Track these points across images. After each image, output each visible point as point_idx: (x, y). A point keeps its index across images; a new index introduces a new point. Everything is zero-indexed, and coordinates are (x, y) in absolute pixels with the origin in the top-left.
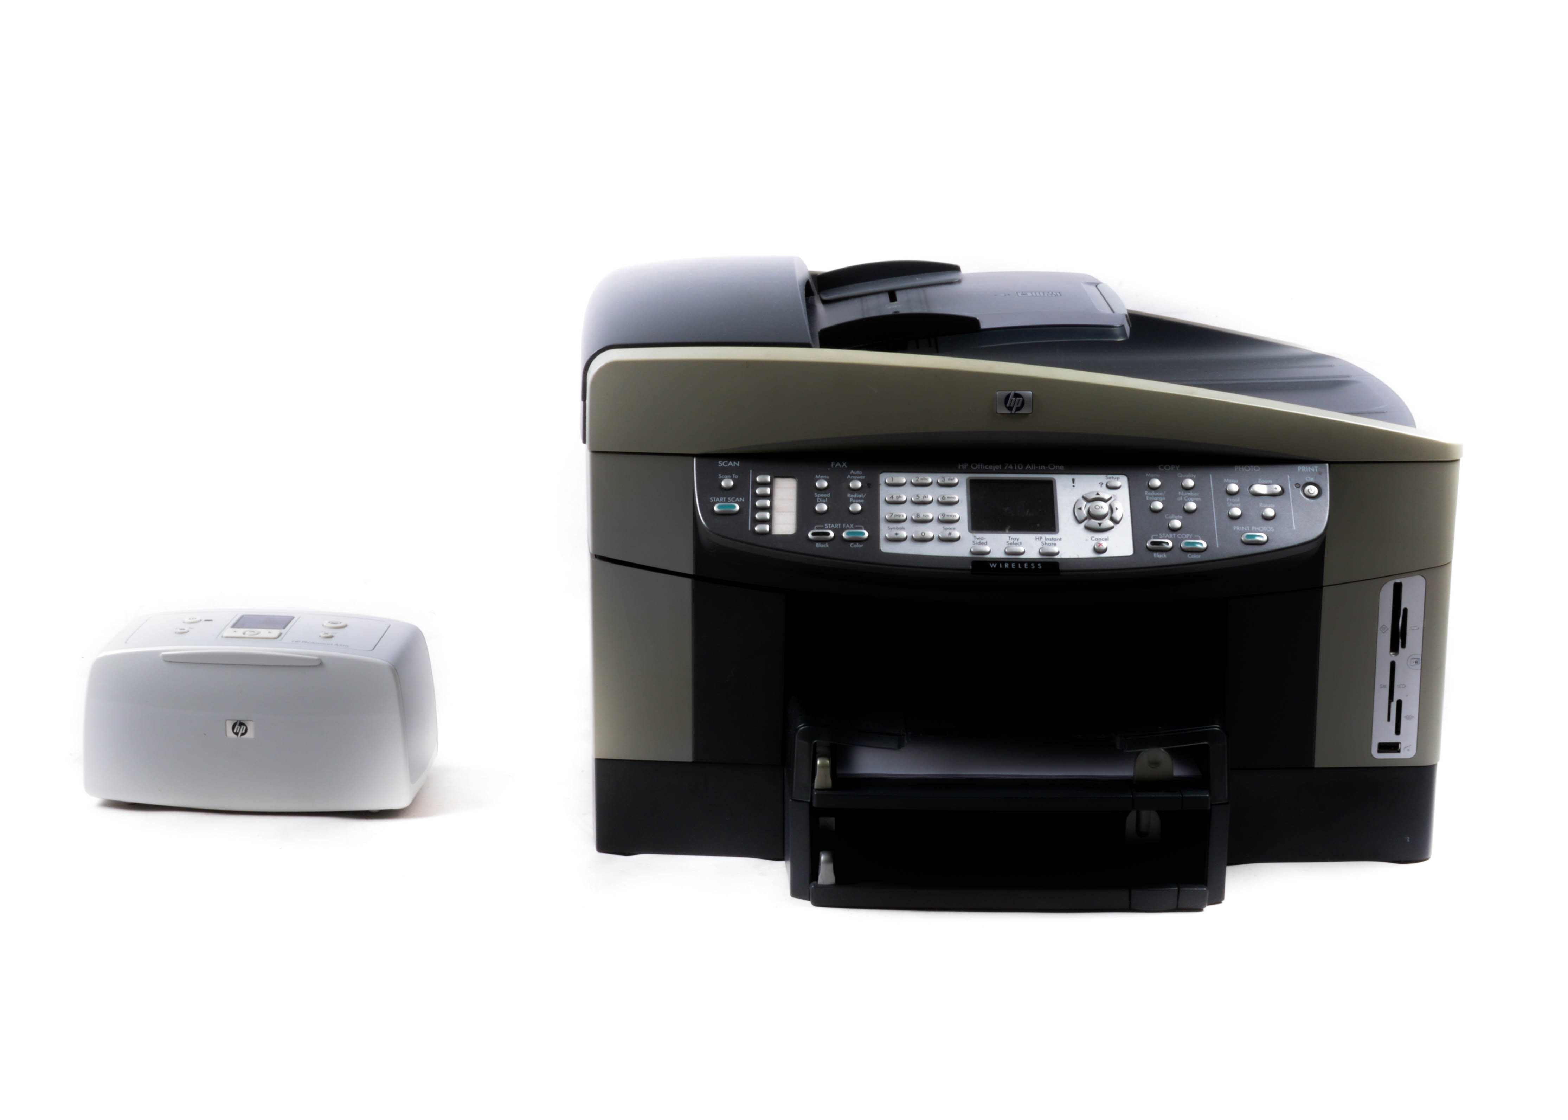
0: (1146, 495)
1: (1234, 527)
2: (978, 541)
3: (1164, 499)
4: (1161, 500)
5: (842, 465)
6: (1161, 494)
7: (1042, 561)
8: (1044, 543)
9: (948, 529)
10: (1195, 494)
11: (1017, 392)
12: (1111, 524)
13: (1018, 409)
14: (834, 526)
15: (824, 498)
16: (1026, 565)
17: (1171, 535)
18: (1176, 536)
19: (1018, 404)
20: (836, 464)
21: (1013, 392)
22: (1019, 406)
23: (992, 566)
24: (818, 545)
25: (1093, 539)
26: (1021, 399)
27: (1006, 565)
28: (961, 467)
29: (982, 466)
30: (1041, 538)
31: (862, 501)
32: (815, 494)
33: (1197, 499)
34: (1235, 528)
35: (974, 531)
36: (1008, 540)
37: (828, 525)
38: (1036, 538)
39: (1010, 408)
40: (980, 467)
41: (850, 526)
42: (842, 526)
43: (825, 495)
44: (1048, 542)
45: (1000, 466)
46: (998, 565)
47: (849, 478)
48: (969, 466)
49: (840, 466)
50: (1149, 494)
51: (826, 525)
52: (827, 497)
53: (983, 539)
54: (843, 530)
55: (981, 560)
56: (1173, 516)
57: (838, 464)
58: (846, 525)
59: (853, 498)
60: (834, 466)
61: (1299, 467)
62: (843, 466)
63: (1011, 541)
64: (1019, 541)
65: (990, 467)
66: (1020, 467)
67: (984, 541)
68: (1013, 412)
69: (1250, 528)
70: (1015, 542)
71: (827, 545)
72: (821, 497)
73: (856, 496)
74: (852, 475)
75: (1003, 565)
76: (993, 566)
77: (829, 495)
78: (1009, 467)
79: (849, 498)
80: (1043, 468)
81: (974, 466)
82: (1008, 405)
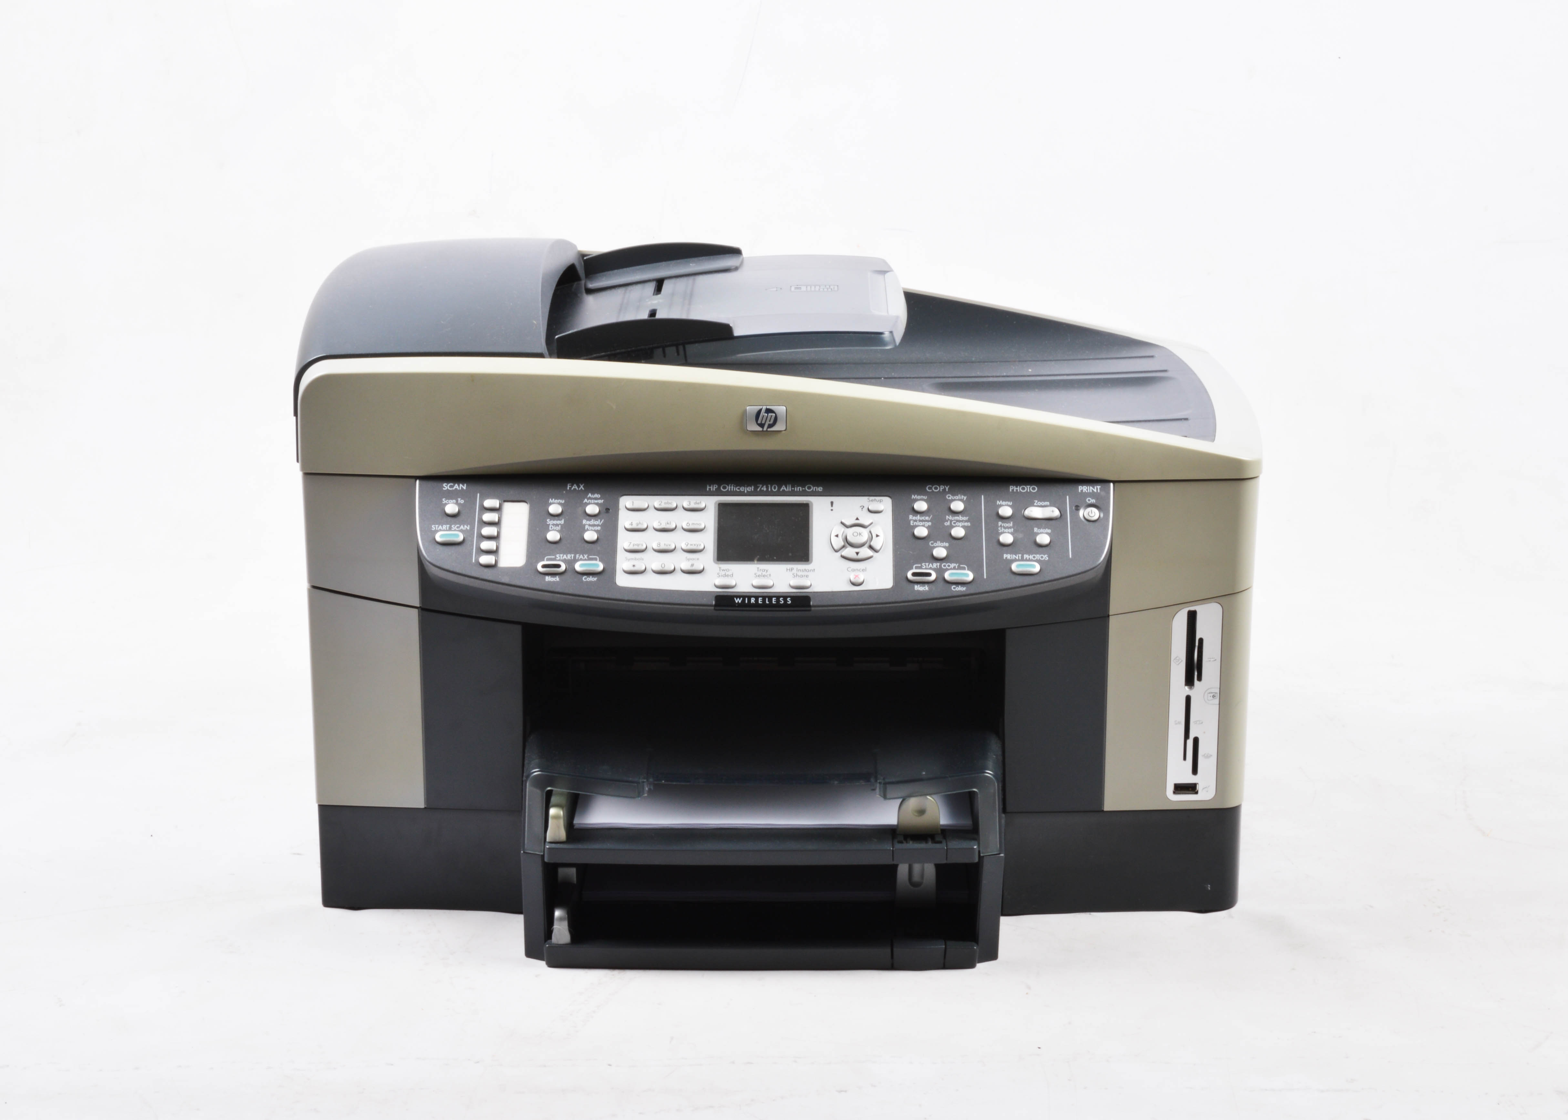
0: (911, 520)
1: (1005, 555)
2: (723, 573)
3: (930, 524)
4: (927, 525)
5: (579, 487)
6: (927, 518)
7: (792, 595)
8: (796, 575)
9: (691, 559)
10: (965, 518)
11: (768, 407)
12: (870, 553)
13: (770, 426)
14: (567, 556)
15: (557, 525)
16: (774, 600)
17: (936, 565)
18: (940, 566)
19: (770, 421)
20: (572, 486)
21: (764, 408)
22: (772, 422)
23: (737, 602)
24: (548, 578)
25: (849, 569)
26: (774, 414)
27: (753, 600)
28: (710, 489)
29: (732, 487)
30: (792, 569)
31: (599, 528)
32: (548, 520)
33: (966, 524)
34: (1005, 556)
35: (720, 562)
36: (757, 572)
37: (560, 556)
38: (787, 570)
39: (762, 425)
40: (731, 489)
41: (584, 557)
42: (575, 557)
43: (558, 522)
44: (800, 573)
45: (753, 487)
46: (744, 601)
47: (586, 502)
48: (719, 487)
49: (577, 489)
50: (914, 518)
51: (558, 556)
52: (560, 524)
53: (728, 570)
54: (575, 561)
55: (726, 594)
56: (939, 543)
57: (575, 487)
58: (580, 556)
59: (590, 525)
60: (570, 488)
61: (1080, 487)
62: (580, 489)
63: (759, 573)
64: (768, 573)
65: (742, 489)
66: (775, 488)
67: (729, 573)
68: (765, 429)
69: (1022, 557)
70: (764, 573)
71: (557, 579)
72: (553, 525)
73: (592, 522)
74: (590, 498)
75: (749, 600)
76: (738, 601)
77: (562, 522)
78: (762, 489)
79: (585, 525)
80: (799, 489)
81: (724, 488)
82: (759, 422)
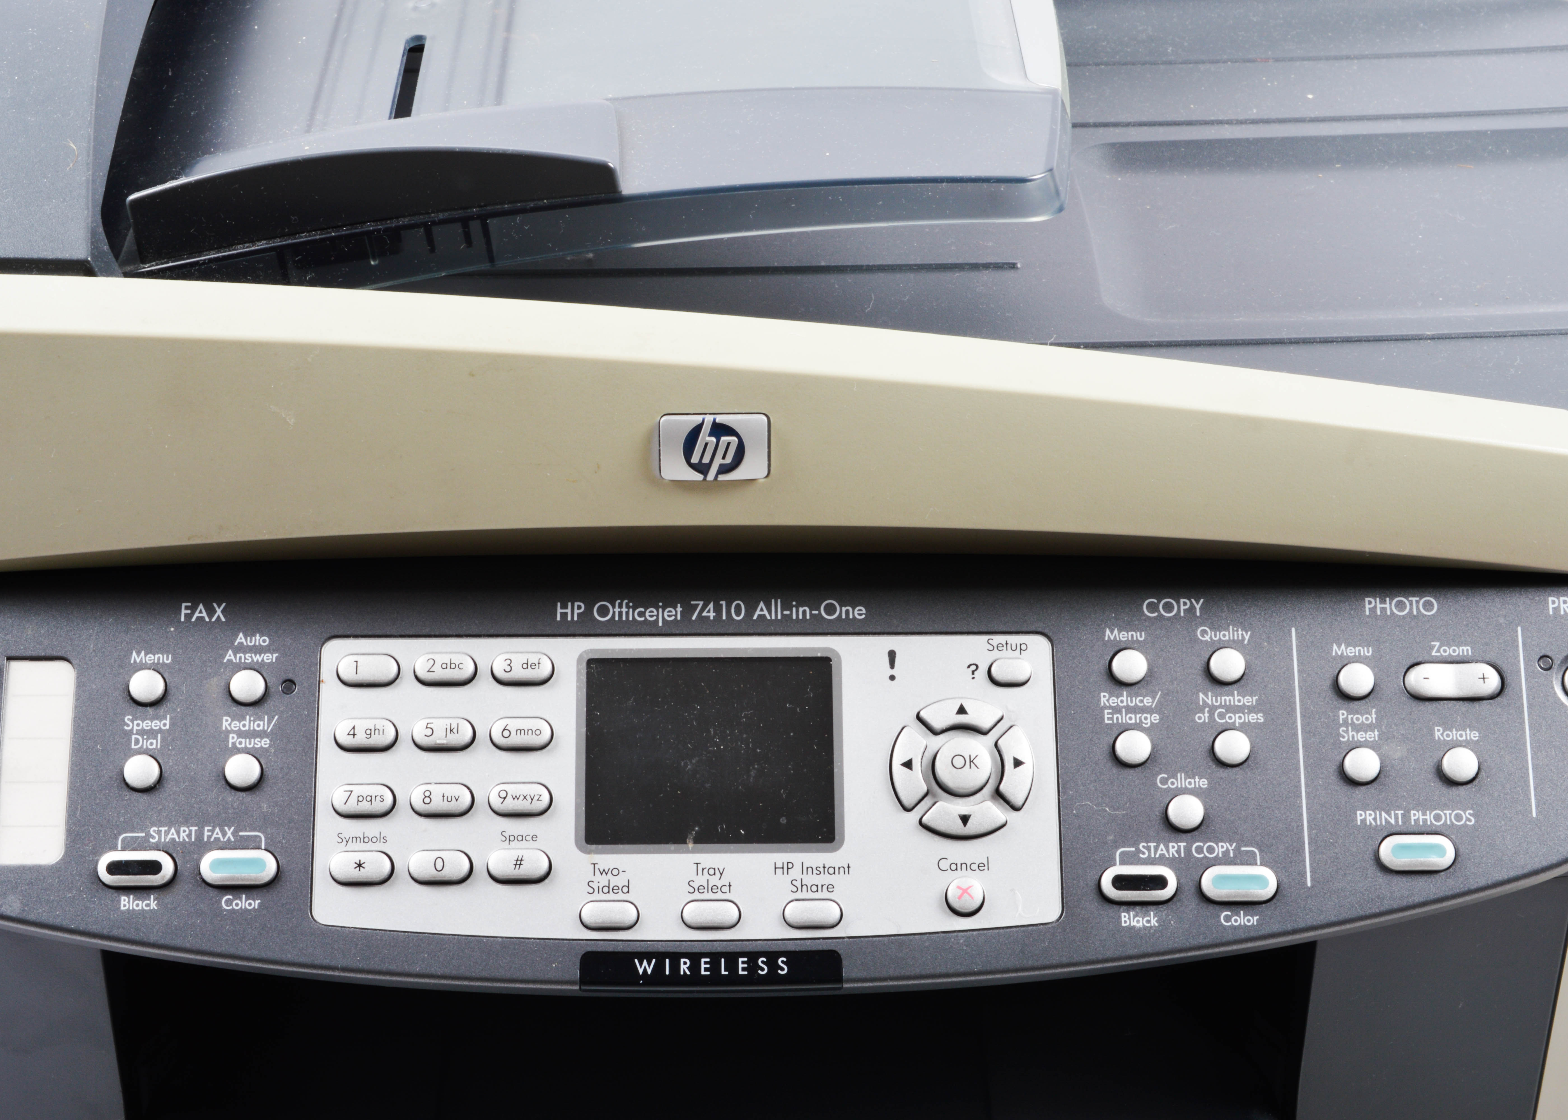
0: (1105, 707)
1: (1359, 812)
2: (603, 880)
3: (1155, 718)
4: (1147, 724)
5: (211, 612)
6: (1148, 701)
7: (791, 947)
8: (798, 884)
9: (516, 838)
10: (1249, 700)
11: (720, 419)
12: (995, 813)
13: (725, 469)
14: (178, 833)
15: (150, 734)
16: (741, 963)
17: (1175, 848)
18: (1188, 850)
19: (724, 458)
20: (193, 609)
21: (709, 419)
22: (729, 460)
23: (641, 971)
24: (127, 903)
25: (944, 865)
26: (735, 439)
27: (684, 967)
28: (564, 615)
29: (624, 610)
30: (789, 866)
31: (265, 743)
32: (127, 719)
33: (1253, 718)
34: (1360, 815)
35: (594, 847)
36: (693, 876)
37: (159, 832)
38: (776, 868)
39: (702, 468)
40: (620, 613)
41: (224, 834)
42: (200, 834)
43: (155, 725)
44: (809, 880)
45: (679, 609)
46: (659, 967)
47: (230, 661)
48: (589, 609)
49: (207, 619)
50: (1114, 702)
51: (153, 830)
52: (160, 731)
53: (615, 872)
54: (202, 847)
55: (610, 948)
56: (1181, 781)
57: (201, 612)
58: (212, 831)
59: (240, 734)
60: (188, 617)
61: (1551, 599)
62: (214, 619)
63: (701, 880)
64: (725, 881)
65: (651, 614)
66: (738, 611)
67: (619, 881)
68: (711, 476)
69: (1406, 817)
70: (714, 880)
71: (151, 903)
72: (142, 732)
73: (249, 723)
74: (241, 649)
75: (675, 967)
76: (645, 967)
77: (165, 724)
78: (705, 614)
79: (228, 732)
80: (804, 612)
81: (603, 611)
82: (695, 459)
